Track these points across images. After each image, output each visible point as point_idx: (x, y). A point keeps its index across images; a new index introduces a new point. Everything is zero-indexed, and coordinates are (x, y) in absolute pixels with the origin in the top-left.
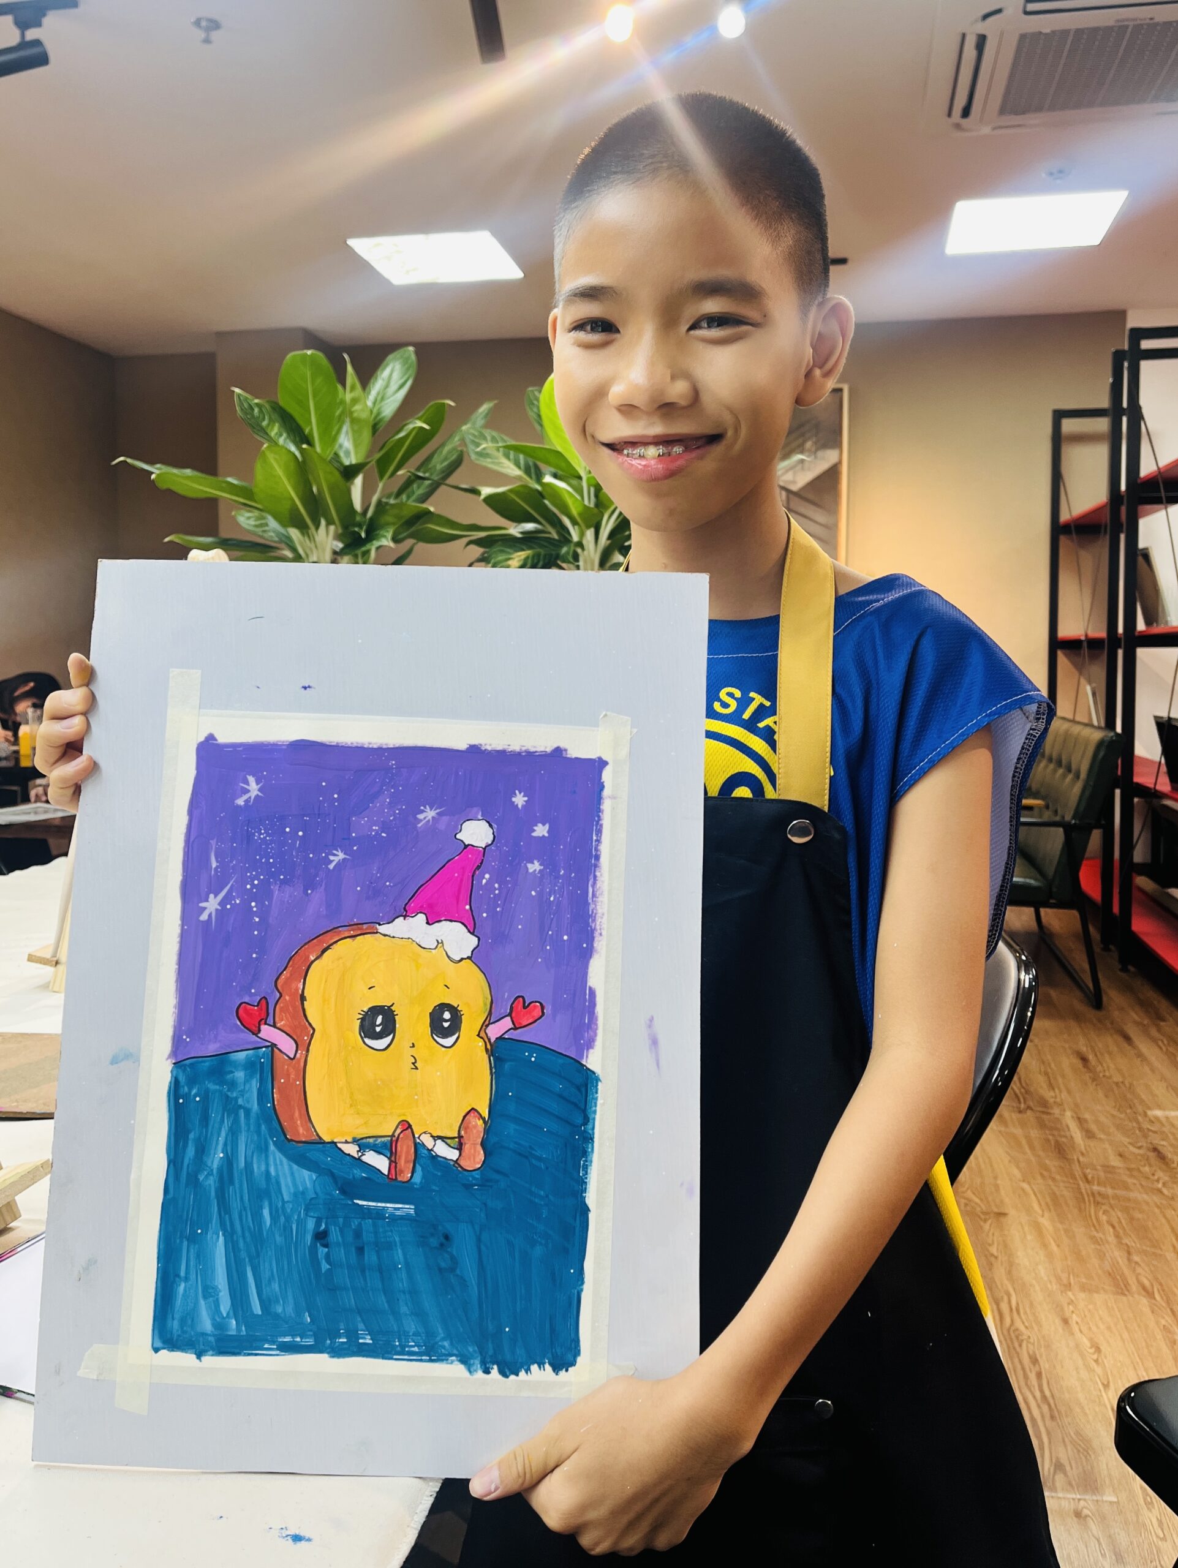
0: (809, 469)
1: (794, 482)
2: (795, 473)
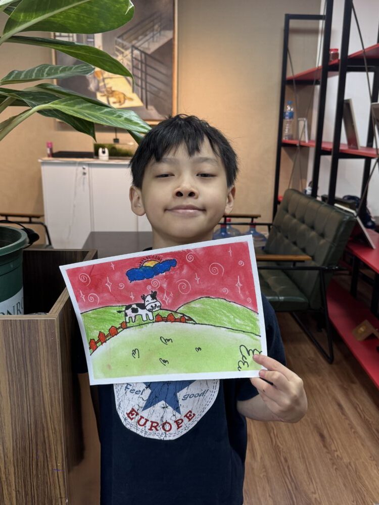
2: (149, 44)
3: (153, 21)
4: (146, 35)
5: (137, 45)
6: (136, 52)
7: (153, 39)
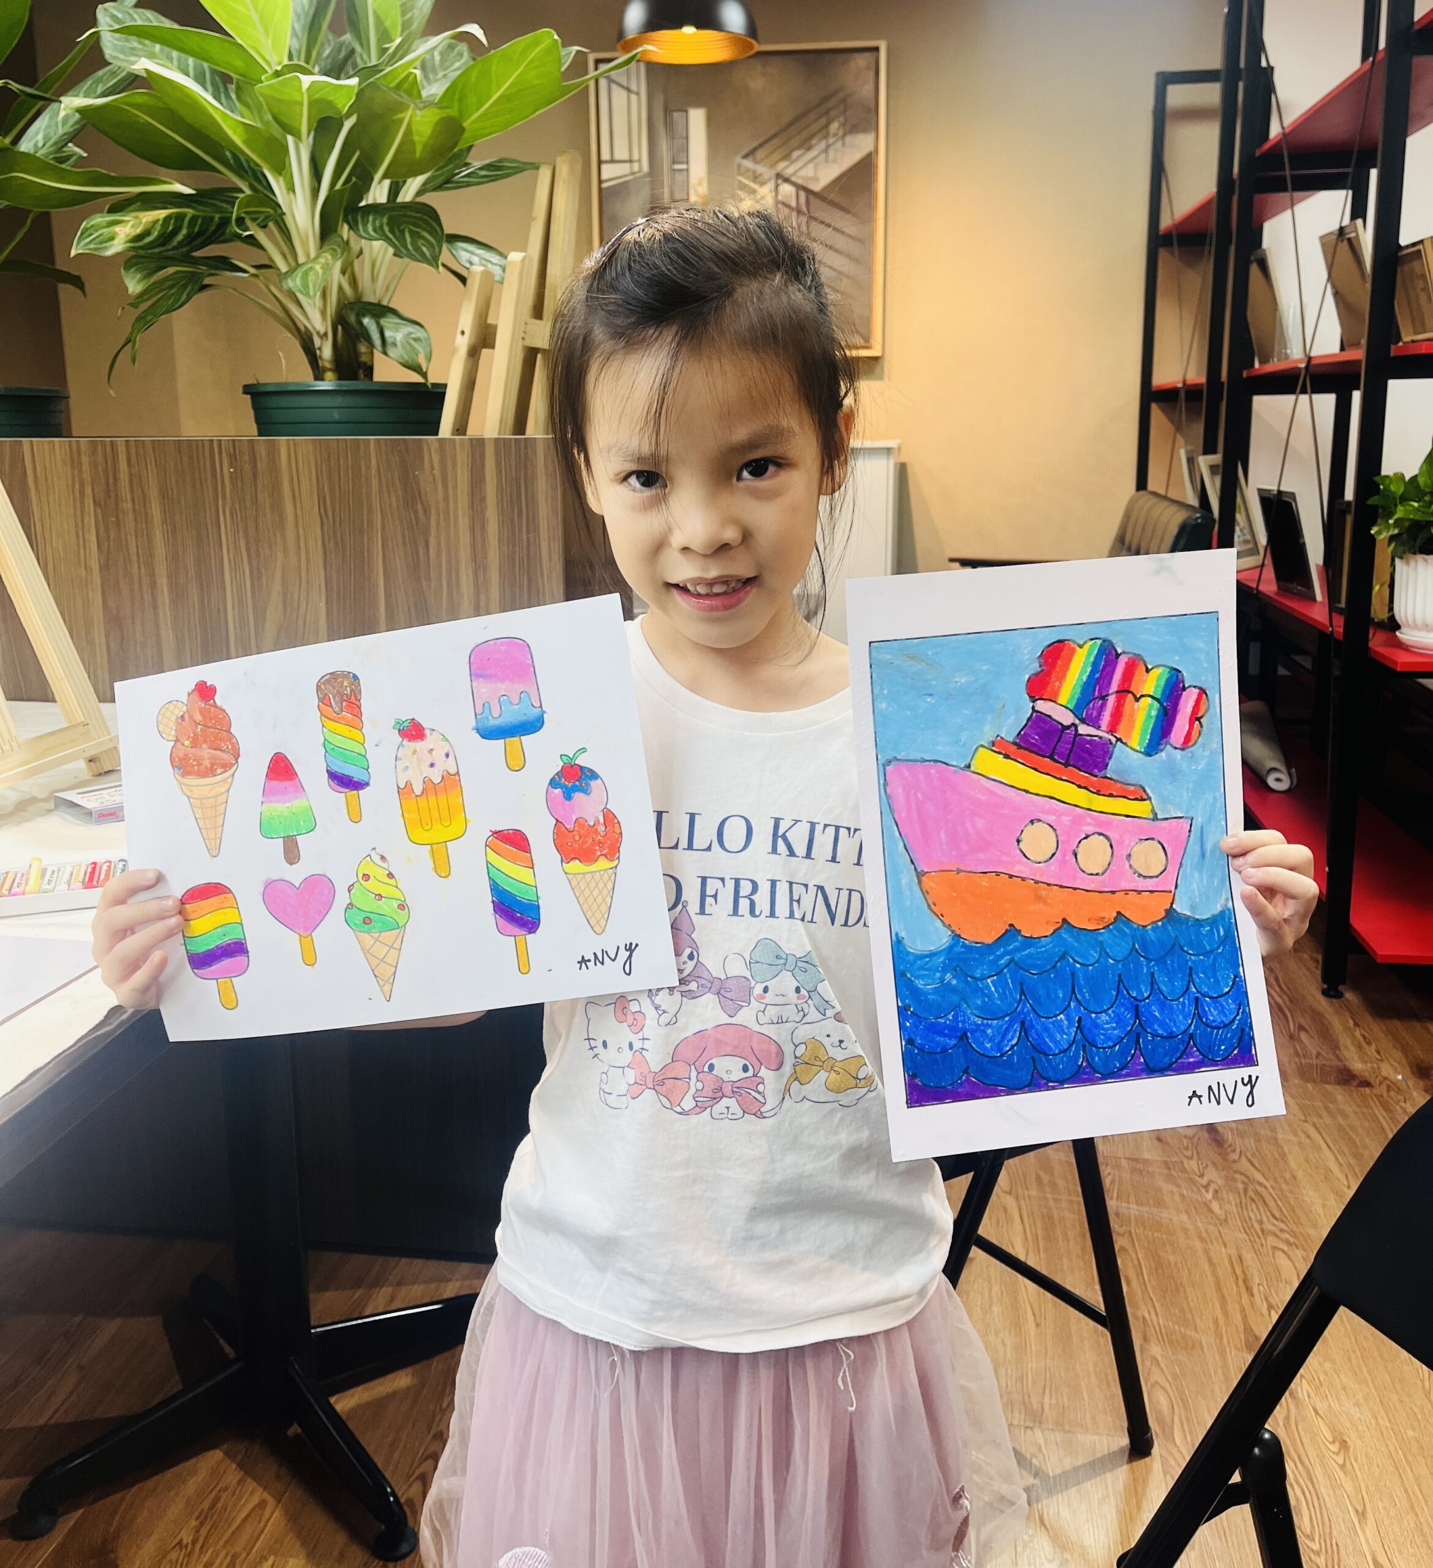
0: (835, 161)
1: (816, 179)
2: (816, 166)
3: (826, 113)
4: (809, 149)
5: (789, 172)
6: (787, 189)
7: (827, 156)
